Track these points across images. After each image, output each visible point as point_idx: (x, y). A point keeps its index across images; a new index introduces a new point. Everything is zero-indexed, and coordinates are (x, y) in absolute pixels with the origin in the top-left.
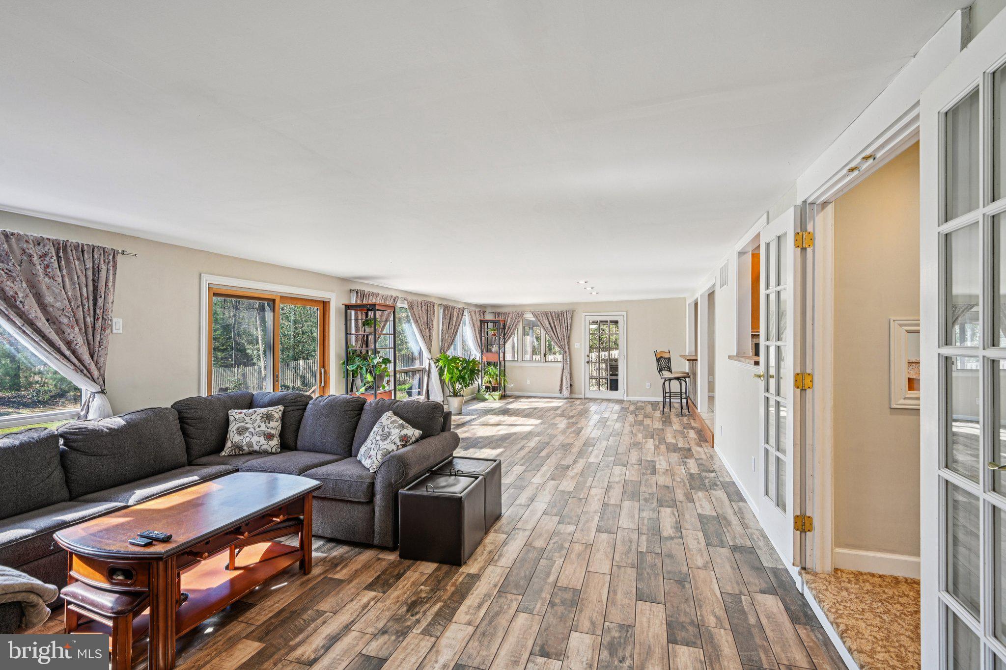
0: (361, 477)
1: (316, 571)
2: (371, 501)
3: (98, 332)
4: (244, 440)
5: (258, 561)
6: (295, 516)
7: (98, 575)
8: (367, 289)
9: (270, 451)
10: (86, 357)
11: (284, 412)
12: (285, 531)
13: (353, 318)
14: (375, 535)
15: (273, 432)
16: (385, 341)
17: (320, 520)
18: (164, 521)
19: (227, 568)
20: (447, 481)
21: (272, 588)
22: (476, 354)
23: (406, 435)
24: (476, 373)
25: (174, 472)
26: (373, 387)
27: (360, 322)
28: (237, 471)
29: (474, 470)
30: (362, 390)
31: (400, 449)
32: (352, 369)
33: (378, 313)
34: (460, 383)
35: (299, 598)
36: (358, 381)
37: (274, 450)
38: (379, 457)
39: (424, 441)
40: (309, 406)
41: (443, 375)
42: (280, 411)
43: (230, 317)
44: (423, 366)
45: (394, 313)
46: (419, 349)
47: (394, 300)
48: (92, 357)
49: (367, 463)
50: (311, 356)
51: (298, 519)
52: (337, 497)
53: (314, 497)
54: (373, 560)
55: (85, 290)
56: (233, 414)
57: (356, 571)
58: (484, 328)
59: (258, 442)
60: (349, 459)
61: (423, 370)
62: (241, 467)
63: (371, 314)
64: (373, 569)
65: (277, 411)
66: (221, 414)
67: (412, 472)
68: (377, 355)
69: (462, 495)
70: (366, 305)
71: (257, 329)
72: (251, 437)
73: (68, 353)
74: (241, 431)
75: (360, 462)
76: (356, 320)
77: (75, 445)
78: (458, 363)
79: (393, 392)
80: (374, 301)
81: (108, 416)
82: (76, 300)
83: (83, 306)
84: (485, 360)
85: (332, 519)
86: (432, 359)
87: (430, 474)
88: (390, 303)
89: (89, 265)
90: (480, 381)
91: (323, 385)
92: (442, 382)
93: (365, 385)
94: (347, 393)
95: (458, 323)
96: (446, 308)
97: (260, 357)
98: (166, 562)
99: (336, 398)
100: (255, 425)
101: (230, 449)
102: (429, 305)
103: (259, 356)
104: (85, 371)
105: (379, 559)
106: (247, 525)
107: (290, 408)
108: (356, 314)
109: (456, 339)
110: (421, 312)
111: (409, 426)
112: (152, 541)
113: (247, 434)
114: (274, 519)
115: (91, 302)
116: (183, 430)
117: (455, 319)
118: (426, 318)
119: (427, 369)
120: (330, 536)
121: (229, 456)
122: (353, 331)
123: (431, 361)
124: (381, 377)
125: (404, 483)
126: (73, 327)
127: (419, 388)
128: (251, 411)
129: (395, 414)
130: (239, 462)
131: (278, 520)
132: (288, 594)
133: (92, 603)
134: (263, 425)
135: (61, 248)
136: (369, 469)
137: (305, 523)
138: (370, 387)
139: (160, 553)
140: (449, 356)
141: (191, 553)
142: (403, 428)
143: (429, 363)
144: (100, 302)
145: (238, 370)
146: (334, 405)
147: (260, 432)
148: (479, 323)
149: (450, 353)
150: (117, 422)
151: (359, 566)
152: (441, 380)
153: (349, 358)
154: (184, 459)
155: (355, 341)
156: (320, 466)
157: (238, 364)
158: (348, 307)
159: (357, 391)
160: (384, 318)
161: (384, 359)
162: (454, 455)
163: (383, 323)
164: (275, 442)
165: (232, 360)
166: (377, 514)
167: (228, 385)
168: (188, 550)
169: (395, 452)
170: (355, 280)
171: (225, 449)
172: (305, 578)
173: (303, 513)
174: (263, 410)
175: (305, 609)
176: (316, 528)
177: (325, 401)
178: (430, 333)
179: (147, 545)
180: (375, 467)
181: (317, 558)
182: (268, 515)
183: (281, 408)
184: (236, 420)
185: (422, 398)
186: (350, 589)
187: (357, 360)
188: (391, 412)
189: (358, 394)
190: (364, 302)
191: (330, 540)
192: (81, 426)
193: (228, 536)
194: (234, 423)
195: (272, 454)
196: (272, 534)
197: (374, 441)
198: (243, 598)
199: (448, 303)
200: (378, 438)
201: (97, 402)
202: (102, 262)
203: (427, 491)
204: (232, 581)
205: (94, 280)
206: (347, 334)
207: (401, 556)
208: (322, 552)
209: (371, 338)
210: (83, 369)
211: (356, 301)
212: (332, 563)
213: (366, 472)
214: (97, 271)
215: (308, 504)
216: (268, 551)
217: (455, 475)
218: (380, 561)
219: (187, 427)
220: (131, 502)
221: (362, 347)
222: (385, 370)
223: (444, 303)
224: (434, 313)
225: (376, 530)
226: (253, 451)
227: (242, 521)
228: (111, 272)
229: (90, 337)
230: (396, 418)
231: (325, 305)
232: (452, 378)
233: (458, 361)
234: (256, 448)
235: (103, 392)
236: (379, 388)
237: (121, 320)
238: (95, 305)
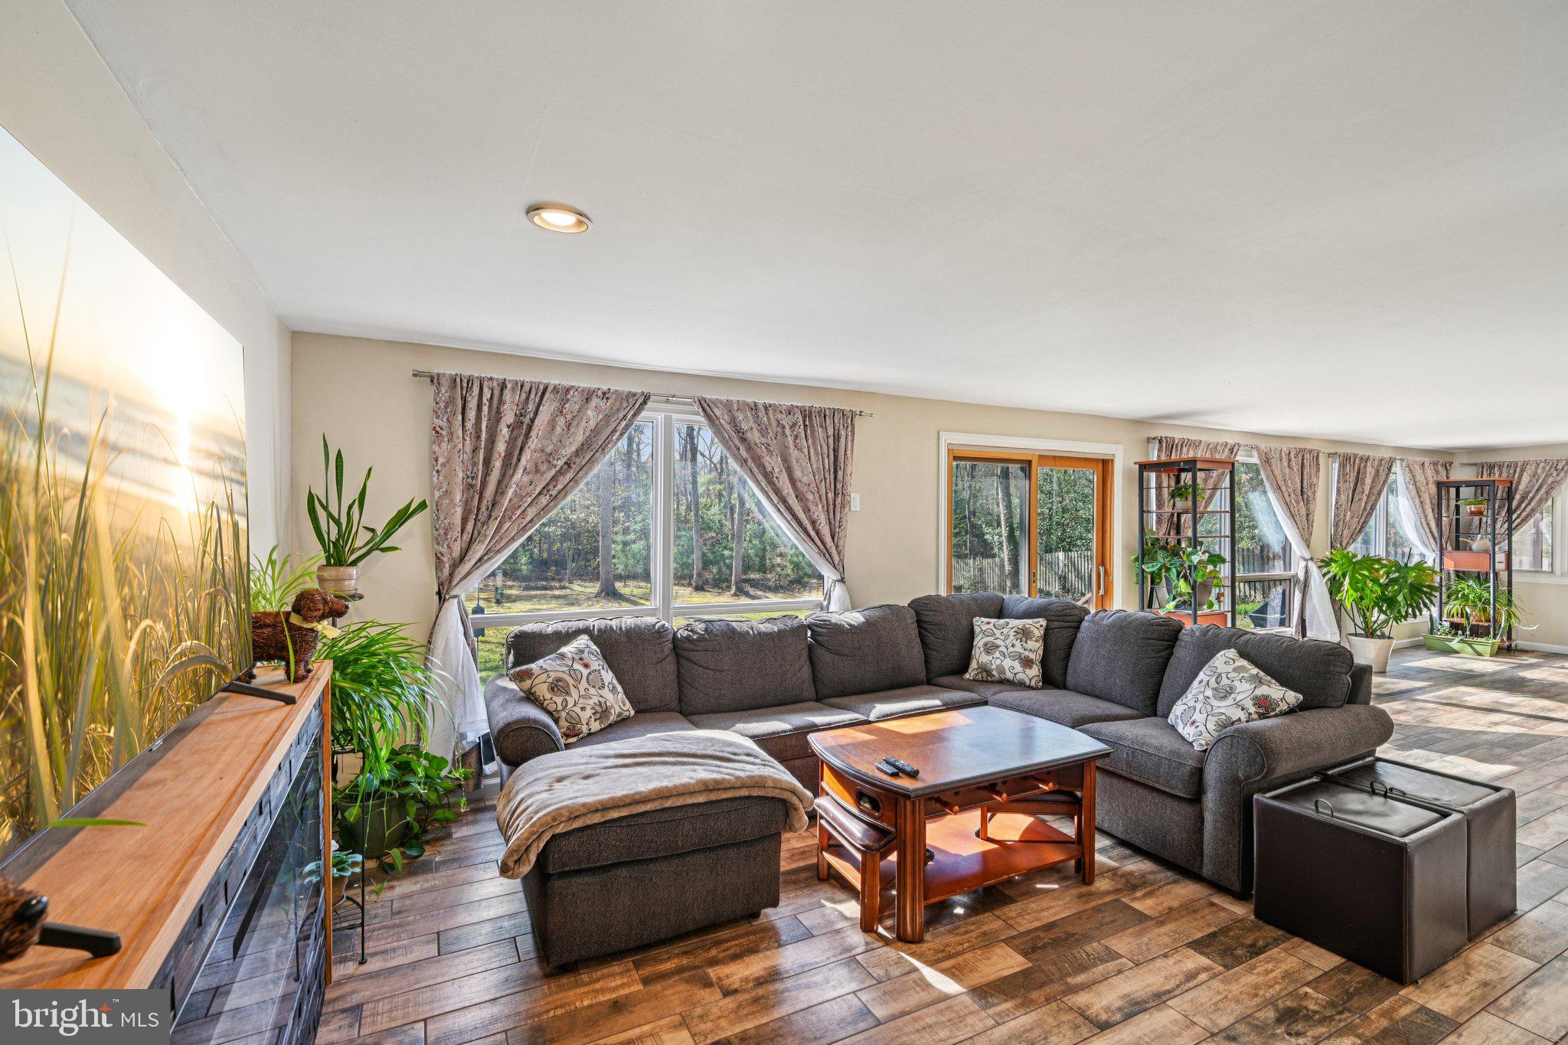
0: (1176, 753)
1: (1102, 884)
2: (1196, 796)
3: (838, 510)
4: (993, 662)
5: (1017, 839)
6: (1069, 789)
7: (846, 794)
8: (1178, 435)
9: (1028, 683)
10: (828, 539)
11: (1047, 629)
12: (1054, 807)
13: (1153, 484)
14: (1205, 861)
15: (1032, 656)
16: (1216, 524)
17: (1106, 805)
18: (909, 751)
19: (978, 834)
20: (1364, 803)
21: (1039, 886)
22: (1422, 550)
23: (1266, 698)
24: (1425, 593)
25: (912, 689)
26: (1192, 602)
27: (1166, 493)
28: (986, 703)
29: (1435, 796)
30: (1171, 606)
31: (1254, 720)
32: (1151, 570)
33: (1200, 475)
34: (1381, 611)
35: (1078, 915)
36: (1162, 591)
37: (1033, 683)
38: (1211, 726)
39: (1306, 714)
40: (1085, 624)
41: (1339, 591)
42: (1041, 626)
43: (964, 489)
44: (1293, 572)
45: (1232, 473)
46: (1282, 538)
47: (1231, 450)
48: (833, 539)
49: (1188, 732)
50: (1075, 546)
51: (1072, 794)
52: (1136, 778)
53: (1098, 768)
54: (1202, 902)
55: (826, 461)
56: (979, 623)
57: (1171, 909)
58: (1448, 499)
59: (1011, 668)
60: (1153, 719)
61: (1291, 581)
62: (991, 699)
63: (1187, 478)
64: (1203, 917)
65: (1038, 626)
66: (965, 622)
67: (1284, 768)
68: (1198, 548)
69: (1407, 840)
70: (1178, 463)
71: (998, 504)
72: (1002, 658)
73: (813, 533)
74: (990, 648)
75: (1173, 728)
76: (1159, 488)
77: (820, 639)
78: (1377, 570)
79: (1229, 615)
80: (1191, 455)
81: (848, 611)
82: (820, 474)
83: (825, 479)
84: (1450, 565)
85: (1126, 811)
86: (1312, 559)
87: (1322, 780)
88: (1223, 456)
89: (831, 432)
90: (1435, 611)
91: (1102, 592)
92: (1338, 607)
93: (1174, 598)
94: (1143, 609)
95: (1378, 488)
96: (1346, 460)
97: (1002, 546)
98: (914, 803)
99: (1129, 616)
100: (1007, 642)
101: (975, 672)
102: (1307, 456)
103: (1001, 543)
104: (827, 556)
105: (1212, 904)
106: (1004, 783)
107: (1056, 624)
108: (1158, 478)
109: (1372, 522)
110: (1287, 470)
111: (1273, 681)
112: (898, 772)
113: (997, 654)
114: (1041, 786)
115: (832, 475)
116: (921, 635)
117: (1368, 481)
118: (1298, 481)
119: (1302, 578)
120: (1122, 837)
121: (974, 680)
122: (1154, 507)
123: (1310, 564)
124: (1206, 587)
125: (1264, 785)
126: (817, 505)
127: (1282, 613)
128: (1002, 621)
129: (1243, 655)
130: (988, 692)
131: (1047, 788)
132: (1061, 903)
133: (841, 825)
134: (1018, 643)
135: (807, 414)
136: (1191, 744)
137: (1085, 803)
138: (1185, 602)
139: (907, 790)
140: (1355, 556)
141: (938, 800)
142: (1260, 682)
143: (1306, 567)
144: (840, 473)
145: (974, 563)
146: (1123, 627)
147: (1014, 654)
148: (1433, 489)
149: (1356, 548)
150: (856, 618)
151: (1175, 904)
152: (1333, 602)
153: (1146, 550)
154: (923, 676)
155: (1157, 524)
156: (1105, 721)
157: (974, 554)
158: (1144, 467)
159: (1160, 607)
160: (1211, 483)
161: (1211, 556)
162: (1377, 755)
163: (1208, 492)
164: (1035, 671)
165: (966, 548)
166: (1209, 825)
167: (962, 582)
168: (936, 796)
169: (1244, 725)
170: (1153, 421)
171: (970, 670)
172: (1085, 889)
173: (1081, 787)
174: (1019, 623)
175: (1086, 938)
176: (1101, 817)
177: (1111, 619)
178: (1308, 510)
179: (894, 775)
180: (1204, 742)
181: (1103, 865)
182: (1033, 777)
183: (1043, 622)
184: (983, 632)
185: (1291, 631)
186: (1161, 936)
187: (1160, 555)
188: (1232, 650)
189: (1162, 613)
190: (1173, 457)
191: (1122, 843)
192: (825, 618)
193: (981, 791)
194: (981, 636)
195: (1030, 688)
196: (1036, 806)
197: (1201, 697)
198: (1000, 883)
199: (1350, 451)
200: (1209, 693)
201: (838, 592)
202: (841, 427)
203: (1317, 811)
204: (985, 855)
205: (834, 450)
206: (1143, 511)
207: (1258, 914)
208: (1109, 858)
209: (1187, 519)
210: (826, 554)
211: (1159, 456)
212: (1128, 882)
213: (1187, 748)
214: (837, 438)
215: (1089, 777)
216: (1029, 829)
217: (1385, 796)
218: (1214, 908)
219: (926, 633)
220: (872, 718)
221: (1169, 534)
222: (1214, 576)
223: (1342, 450)
224: (1318, 470)
225: (1206, 851)
226: (1005, 679)
227: (998, 776)
228: (850, 438)
229: (832, 516)
230: (1244, 663)
231: (1105, 465)
232: (1362, 598)
233: (1376, 566)
234: (1009, 676)
235: (842, 580)
236: (1201, 605)
237: (858, 496)
238: (835, 478)
